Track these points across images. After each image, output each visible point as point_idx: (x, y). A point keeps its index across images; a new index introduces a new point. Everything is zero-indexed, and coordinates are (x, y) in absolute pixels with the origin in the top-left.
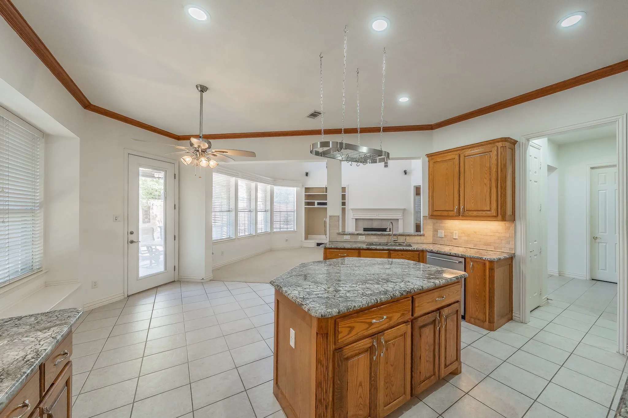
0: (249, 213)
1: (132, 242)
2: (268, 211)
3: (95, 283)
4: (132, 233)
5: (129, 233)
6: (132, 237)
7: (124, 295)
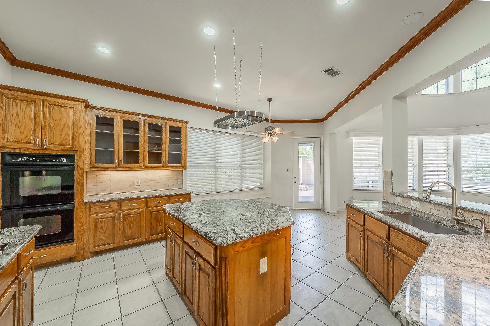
0: (413, 168)
1: (295, 182)
2: (450, 167)
3: (279, 198)
4: (295, 178)
5: (294, 177)
6: (295, 180)
7: (291, 208)
